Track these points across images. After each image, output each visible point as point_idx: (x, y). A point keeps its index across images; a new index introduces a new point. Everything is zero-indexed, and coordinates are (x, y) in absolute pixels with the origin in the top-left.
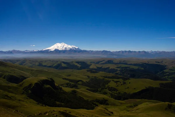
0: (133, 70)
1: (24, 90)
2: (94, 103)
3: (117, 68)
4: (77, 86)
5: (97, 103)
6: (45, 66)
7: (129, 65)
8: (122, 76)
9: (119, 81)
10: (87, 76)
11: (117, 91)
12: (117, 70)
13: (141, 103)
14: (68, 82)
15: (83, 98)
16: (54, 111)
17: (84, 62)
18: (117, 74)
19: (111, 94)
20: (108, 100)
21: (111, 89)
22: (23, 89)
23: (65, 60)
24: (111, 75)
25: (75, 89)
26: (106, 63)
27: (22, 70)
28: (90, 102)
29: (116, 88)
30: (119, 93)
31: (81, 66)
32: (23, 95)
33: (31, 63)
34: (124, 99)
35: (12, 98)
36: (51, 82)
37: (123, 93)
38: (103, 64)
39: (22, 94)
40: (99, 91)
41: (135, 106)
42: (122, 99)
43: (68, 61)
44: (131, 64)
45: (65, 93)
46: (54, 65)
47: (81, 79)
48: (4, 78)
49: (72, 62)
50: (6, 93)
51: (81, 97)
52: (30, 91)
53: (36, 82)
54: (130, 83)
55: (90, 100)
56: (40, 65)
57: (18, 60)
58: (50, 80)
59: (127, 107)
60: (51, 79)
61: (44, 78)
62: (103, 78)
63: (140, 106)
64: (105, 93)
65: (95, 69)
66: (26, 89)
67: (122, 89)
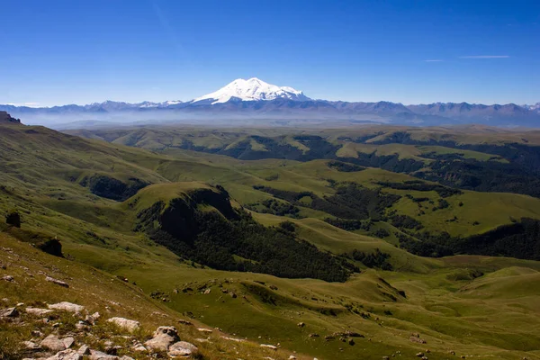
0: (472, 166)
1: (139, 220)
2: (348, 261)
3: (423, 156)
4: (297, 211)
5: (356, 264)
6: (201, 149)
7: (461, 147)
8: (437, 183)
9: (428, 199)
10: (328, 181)
11: (418, 229)
12: (421, 165)
13: (494, 268)
14: (269, 196)
15: (313, 246)
16: (227, 282)
17: (319, 138)
18: (421, 175)
19: (402, 239)
20: (389, 256)
21: (400, 222)
22: (139, 217)
23: (260, 130)
24: (402, 178)
25: (292, 220)
26: (387, 141)
27: (134, 161)
28: (337, 258)
29: (417, 219)
30: (427, 235)
31: (309, 149)
32: (137, 233)
33: (159, 141)
34: (440, 255)
35: (107, 241)
36: (219, 198)
37: (438, 234)
38: (380, 143)
39: (136, 231)
40: (364, 228)
41: (475, 277)
42: (435, 254)
43: (271, 135)
44: (467, 147)
45: (260, 229)
46: (227, 145)
47: (310, 190)
48: (84, 184)
49: (284, 137)
50: (90, 227)
51: (309, 244)
52: (157, 224)
53: (175, 196)
54: (461, 205)
55: (335, 252)
56: (187, 146)
57: (121, 132)
58: (215, 190)
59: (449, 278)
60: (218, 187)
61: (198, 184)
62: (379, 186)
63: (489, 278)
64: (382, 234)
65: (352, 160)
66: (146, 216)
67: (435, 223)
